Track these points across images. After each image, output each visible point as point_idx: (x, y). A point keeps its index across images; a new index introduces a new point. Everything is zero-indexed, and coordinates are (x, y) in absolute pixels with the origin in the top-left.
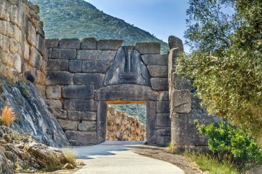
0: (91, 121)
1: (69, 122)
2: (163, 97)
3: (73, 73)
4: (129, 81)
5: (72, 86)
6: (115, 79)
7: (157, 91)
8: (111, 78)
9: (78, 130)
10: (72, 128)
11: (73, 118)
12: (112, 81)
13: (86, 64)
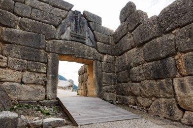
0: (40, 73)
1: (10, 71)
2: (107, 60)
3: (19, 16)
4: (79, 40)
5: (17, 30)
6: (66, 36)
7: (102, 53)
8: (63, 34)
9: (22, 83)
10: (13, 79)
11: (16, 67)
12: (63, 37)
13: (36, 13)
